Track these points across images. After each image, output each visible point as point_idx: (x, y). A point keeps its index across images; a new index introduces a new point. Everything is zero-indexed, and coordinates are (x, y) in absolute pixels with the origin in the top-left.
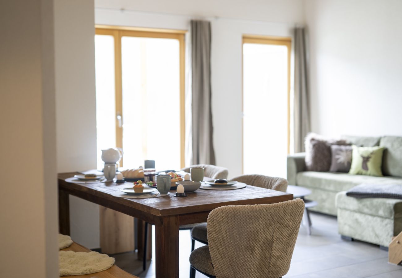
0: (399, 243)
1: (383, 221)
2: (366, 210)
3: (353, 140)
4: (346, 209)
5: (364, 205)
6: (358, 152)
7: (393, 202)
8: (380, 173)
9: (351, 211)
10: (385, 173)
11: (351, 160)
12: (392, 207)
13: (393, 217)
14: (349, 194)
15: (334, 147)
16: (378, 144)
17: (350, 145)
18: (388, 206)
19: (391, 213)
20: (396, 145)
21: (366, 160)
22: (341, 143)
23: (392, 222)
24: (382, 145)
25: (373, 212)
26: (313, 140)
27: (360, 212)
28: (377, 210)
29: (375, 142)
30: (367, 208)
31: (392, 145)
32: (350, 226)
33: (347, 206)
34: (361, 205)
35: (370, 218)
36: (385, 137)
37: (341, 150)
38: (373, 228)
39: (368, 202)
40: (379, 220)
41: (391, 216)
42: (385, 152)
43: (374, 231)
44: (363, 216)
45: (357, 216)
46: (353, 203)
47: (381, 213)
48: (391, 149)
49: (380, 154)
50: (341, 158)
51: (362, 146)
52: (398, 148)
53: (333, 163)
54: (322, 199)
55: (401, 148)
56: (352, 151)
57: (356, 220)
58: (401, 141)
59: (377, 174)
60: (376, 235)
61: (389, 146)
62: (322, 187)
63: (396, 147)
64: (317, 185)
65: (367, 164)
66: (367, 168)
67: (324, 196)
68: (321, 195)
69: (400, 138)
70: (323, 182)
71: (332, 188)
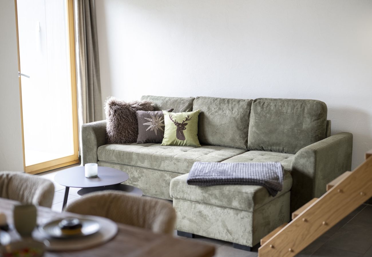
0: (273, 247)
1: (237, 214)
2: (213, 201)
3: (159, 103)
4: (185, 199)
5: (211, 195)
6: (171, 118)
7: (250, 190)
8: (198, 142)
9: (191, 201)
10: (203, 141)
11: (163, 127)
12: (251, 197)
13: (252, 210)
14: (190, 182)
15: (140, 113)
16: (190, 108)
17: (156, 108)
18: (245, 195)
19: (249, 204)
20: (214, 108)
21: (181, 127)
22: (145, 107)
23: (251, 215)
24: (196, 108)
25: (224, 204)
26: (113, 104)
27: (205, 203)
28: (230, 201)
29: (187, 104)
30: (216, 198)
31: (209, 108)
32: (190, 220)
33: (186, 196)
34: (206, 195)
35: (219, 210)
36: (198, 98)
37: (149, 116)
38: (223, 223)
39: (216, 190)
40: (231, 212)
41: (250, 208)
42: (201, 116)
43: (225, 226)
44: (208, 207)
45: (201, 207)
46: (196, 192)
47: (235, 204)
48: (207, 114)
49: (196, 120)
50: (151, 125)
51: (171, 111)
52: (216, 112)
53: (140, 132)
54: (133, 178)
55: (220, 112)
56: (162, 117)
57: (200, 212)
58: (220, 104)
59: (194, 143)
60: (228, 230)
61: (204, 109)
62: (133, 163)
63: (213, 110)
64: (126, 161)
65: (182, 133)
66: (182, 137)
67: (136, 175)
68: (132, 173)
69: (216, 99)
70: (134, 156)
71: (146, 164)
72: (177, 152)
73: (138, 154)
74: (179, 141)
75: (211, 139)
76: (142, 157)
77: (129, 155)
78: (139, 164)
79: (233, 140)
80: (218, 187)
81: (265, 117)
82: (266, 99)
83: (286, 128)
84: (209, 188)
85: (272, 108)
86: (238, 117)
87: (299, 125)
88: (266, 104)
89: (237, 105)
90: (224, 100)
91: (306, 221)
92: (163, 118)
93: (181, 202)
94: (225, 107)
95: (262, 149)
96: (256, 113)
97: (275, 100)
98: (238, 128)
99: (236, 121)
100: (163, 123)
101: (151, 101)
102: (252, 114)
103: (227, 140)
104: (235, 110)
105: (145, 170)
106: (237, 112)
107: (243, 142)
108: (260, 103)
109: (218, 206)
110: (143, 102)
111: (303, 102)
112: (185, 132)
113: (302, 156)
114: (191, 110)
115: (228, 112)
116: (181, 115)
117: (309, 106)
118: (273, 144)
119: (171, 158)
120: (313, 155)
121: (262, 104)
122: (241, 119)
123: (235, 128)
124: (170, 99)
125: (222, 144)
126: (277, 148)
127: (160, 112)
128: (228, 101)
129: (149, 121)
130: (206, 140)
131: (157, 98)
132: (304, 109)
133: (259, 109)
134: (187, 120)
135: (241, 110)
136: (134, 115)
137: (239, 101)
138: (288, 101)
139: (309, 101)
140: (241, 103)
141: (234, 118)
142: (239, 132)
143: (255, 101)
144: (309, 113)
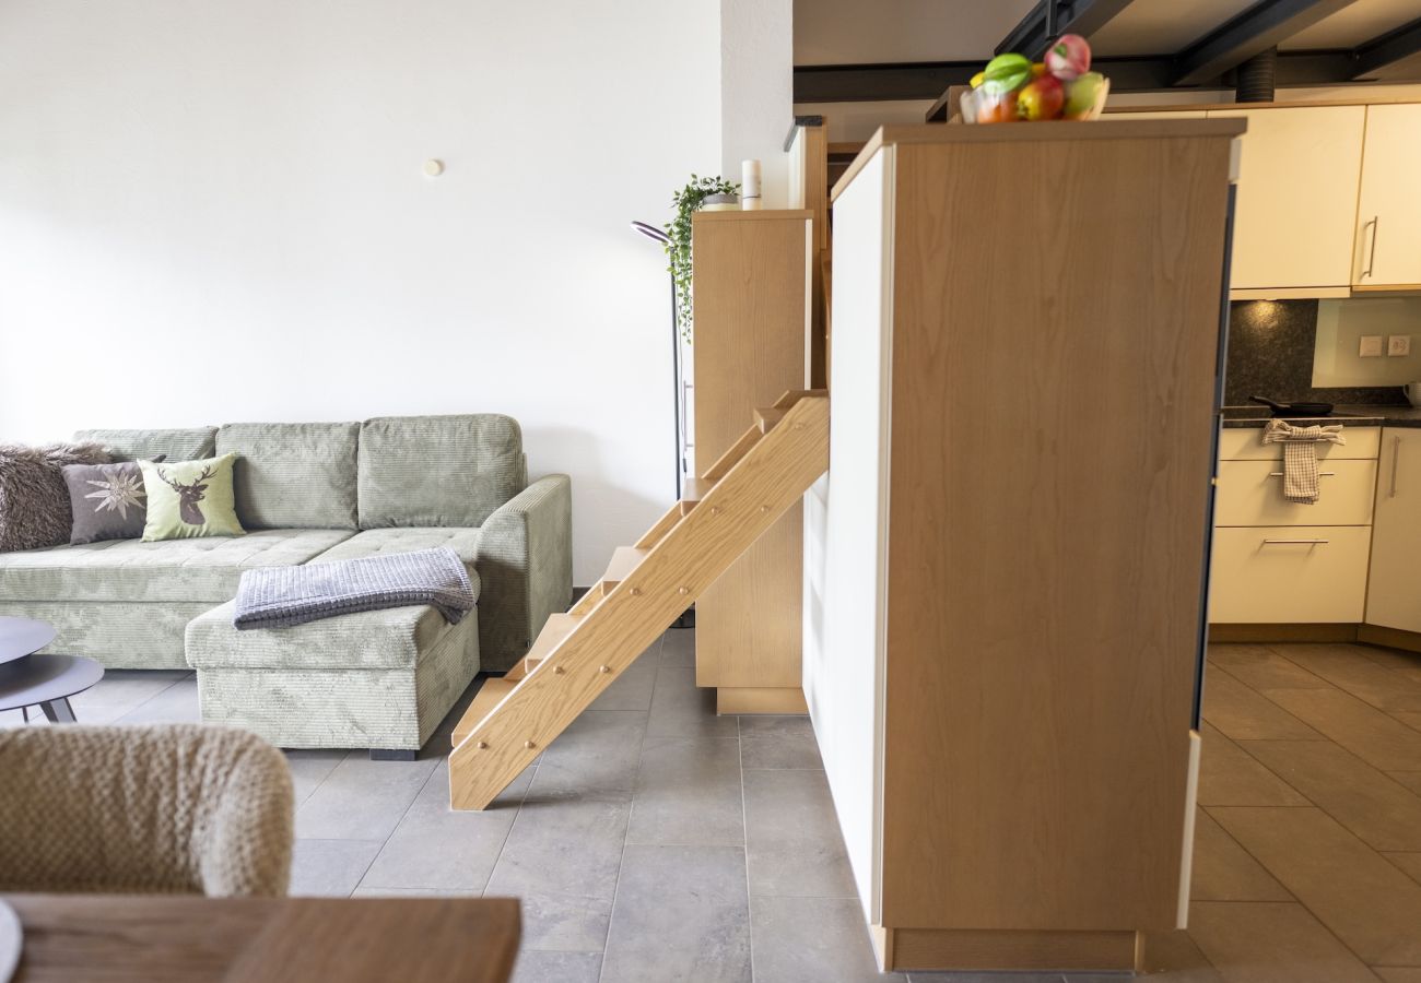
0: (485, 746)
1: (376, 681)
2: (311, 659)
3: (125, 446)
4: (231, 668)
5: (304, 645)
6: (161, 475)
7: (407, 617)
8: (238, 526)
9: (249, 669)
10: (249, 521)
11: (143, 500)
12: (408, 635)
13: (413, 664)
14: (243, 623)
15: (72, 471)
16: (210, 449)
17: (115, 458)
18: (393, 634)
19: (407, 653)
20: (269, 447)
21: (190, 496)
22: (86, 455)
23: (411, 676)
24: (225, 451)
25: (342, 662)
27: (289, 667)
28: (355, 652)
29: (200, 443)
30: (317, 650)
31: (258, 448)
32: (251, 716)
33: (231, 659)
34: (290, 648)
35: (327, 677)
36: (227, 427)
37: (101, 477)
38: (341, 706)
39: (316, 633)
40: (361, 678)
41: (408, 661)
42: (239, 467)
43: (344, 712)
44: (298, 677)
45: (278, 680)
46: (263, 644)
47: (370, 657)
48: (254, 459)
49: (229, 476)
50: (110, 496)
51: (161, 459)
52: (276, 454)
53: (76, 516)
54: (70, 630)
55: (287, 453)
56: (138, 475)
57: (276, 692)
58: (284, 435)
59: (229, 529)
60: (355, 723)
61: (247, 451)
62: (64, 595)
63: (269, 451)
64: (44, 593)
65: (195, 508)
66: (198, 518)
67: (76, 621)
68: (64, 620)
69: (274, 426)
70: (67, 578)
71: (104, 592)
72: (186, 553)
73: (77, 572)
74: (189, 528)
75: (268, 514)
76: (93, 577)
77: (53, 575)
78: (84, 594)
79: (323, 511)
80: (319, 624)
81: (394, 455)
82: (391, 419)
83: (442, 472)
84: (297, 629)
85: (407, 436)
86: (331, 461)
87: (469, 465)
88: (392, 430)
89: (325, 436)
90: (292, 426)
91: (560, 671)
92: (140, 478)
93: (221, 674)
94: (297, 441)
95: (393, 524)
96: (372, 448)
97: (411, 419)
98: (332, 484)
99: (327, 470)
100: (142, 488)
101: (103, 441)
102: (363, 453)
103: (309, 513)
104: (323, 446)
105: (101, 608)
106: (327, 452)
107: (348, 513)
108: (377, 427)
109: (324, 670)
110: (79, 444)
111: (473, 421)
112: (203, 505)
113: (497, 527)
114: (213, 454)
115: (304, 453)
116: (188, 469)
117: (485, 426)
118: (417, 512)
119: (175, 570)
120: (522, 522)
121: (383, 430)
122: (339, 465)
123: (326, 486)
124: (152, 435)
125: (298, 523)
126: (426, 518)
127: (129, 466)
128: (303, 428)
129: (101, 489)
130: (258, 518)
131: (119, 435)
132: (476, 434)
133: (378, 439)
134: (204, 476)
135: (336, 445)
136: (58, 479)
137: (328, 427)
138: (440, 419)
139: (484, 416)
140: (335, 431)
141: (322, 464)
142: (335, 493)
143: (367, 424)
144: (489, 441)
